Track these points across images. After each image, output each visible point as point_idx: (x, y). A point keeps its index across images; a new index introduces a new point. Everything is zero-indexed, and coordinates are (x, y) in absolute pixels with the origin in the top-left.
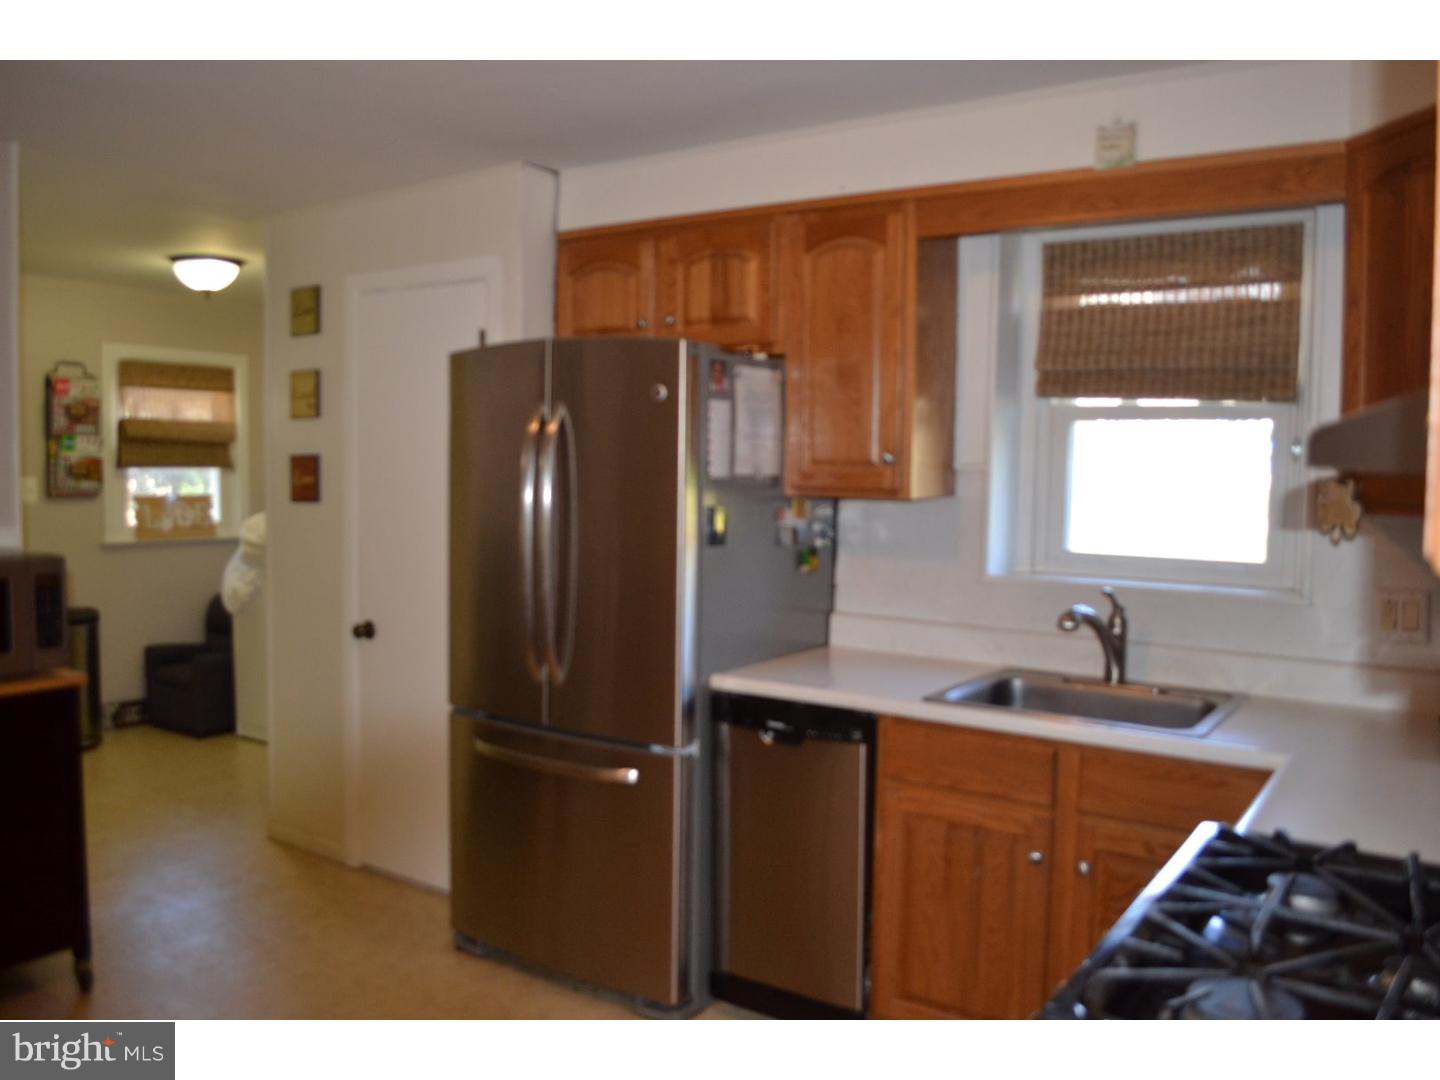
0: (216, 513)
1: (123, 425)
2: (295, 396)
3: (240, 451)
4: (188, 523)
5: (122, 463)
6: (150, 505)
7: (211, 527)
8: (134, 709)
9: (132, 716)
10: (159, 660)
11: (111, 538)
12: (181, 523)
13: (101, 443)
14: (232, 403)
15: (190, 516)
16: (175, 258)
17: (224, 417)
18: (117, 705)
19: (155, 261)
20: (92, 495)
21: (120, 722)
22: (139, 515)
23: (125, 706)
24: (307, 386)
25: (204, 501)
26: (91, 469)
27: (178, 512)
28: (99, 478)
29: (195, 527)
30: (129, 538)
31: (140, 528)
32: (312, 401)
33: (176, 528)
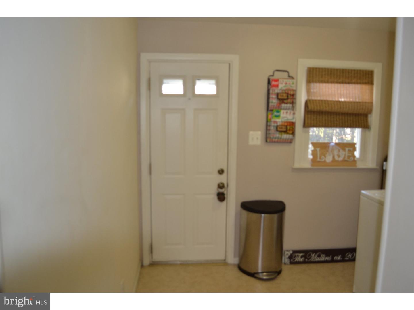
0: (357, 154)
1: (307, 104)
3: (374, 119)
4: (341, 159)
5: (307, 125)
6: (320, 148)
7: (354, 161)
9: (299, 258)
11: (297, 165)
12: (336, 158)
13: (297, 115)
14: (372, 90)
15: (342, 155)
17: (366, 98)
20: (290, 141)
22: (314, 153)
25: (352, 145)
26: (289, 128)
27: (336, 153)
28: (293, 133)
29: (344, 161)
30: (308, 165)
31: (314, 161)
33: (334, 161)
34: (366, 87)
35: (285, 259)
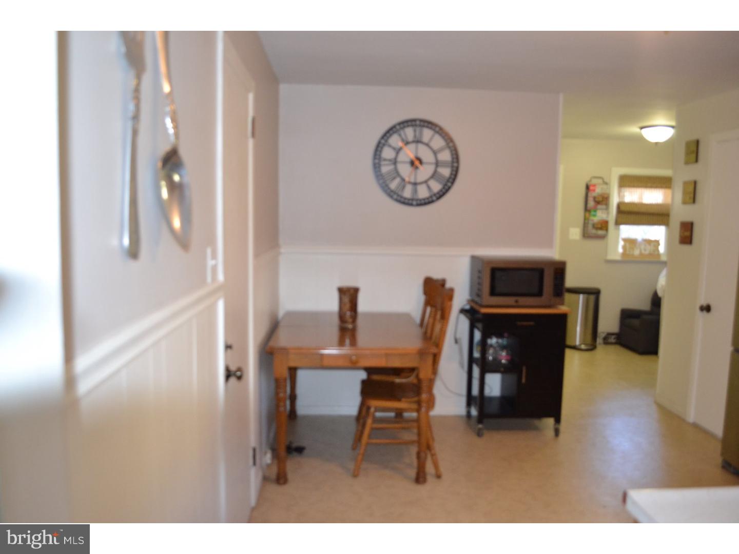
0: (662, 249)
1: (619, 206)
2: (685, 193)
4: (647, 252)
5: (618, 223)
6: (630, 242)
7: (659, 255)
8: (613, 337)
9: (612, 339)
10: (627, 315)
11: (610, 257)
12: (643, 252)
13: (608, 214)
15: (649, 249)
16: (642, 128)
18: (605, 334)
19: (634, 129)
20: (603, 237)
21: (606, 341)
22: (624, 247)
23: (609, 335)
24: (691, 188)
25: (657, 243)
26: (604, 225)
27: (642, 247)
28: (607, 230)
29: (650, 255)
30: (618, 258)
31: (624, 254)
32: (692, 195)
33: (641, 254)
34: (669, 192)
35: (599, 340)
